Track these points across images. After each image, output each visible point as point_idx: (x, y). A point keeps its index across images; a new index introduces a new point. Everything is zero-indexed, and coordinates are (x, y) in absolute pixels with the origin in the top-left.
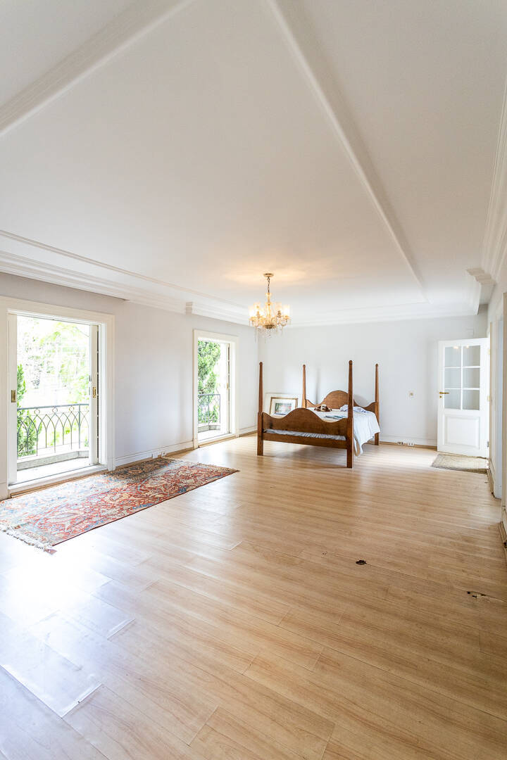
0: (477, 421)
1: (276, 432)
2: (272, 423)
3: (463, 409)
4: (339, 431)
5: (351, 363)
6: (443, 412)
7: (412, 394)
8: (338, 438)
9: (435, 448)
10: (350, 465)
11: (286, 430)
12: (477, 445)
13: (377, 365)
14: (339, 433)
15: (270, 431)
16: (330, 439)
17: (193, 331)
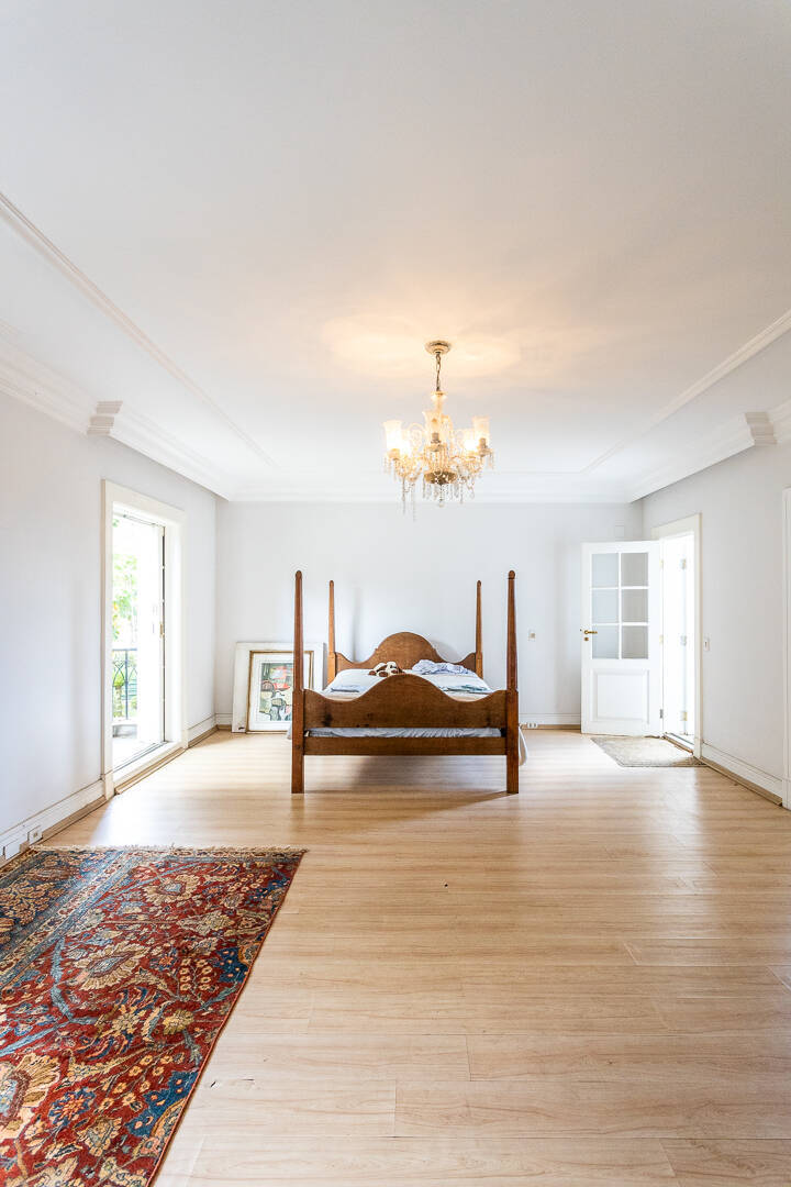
0: (645, 677)
1: (339, 732)
2: (330, 713)
3: (623, 657)
4: (488, 719)
5: (512, 576)
6: (590, 667)
7: (533, 635)
8: (485, 733)
9: (577, 728)
10: (513, 787)
11: (367, 726)
12: (645, 718)
13: (479, 583)
14: (489, 724)
15: (323, 732)
16: (466, 737)
17: (103, 482)
